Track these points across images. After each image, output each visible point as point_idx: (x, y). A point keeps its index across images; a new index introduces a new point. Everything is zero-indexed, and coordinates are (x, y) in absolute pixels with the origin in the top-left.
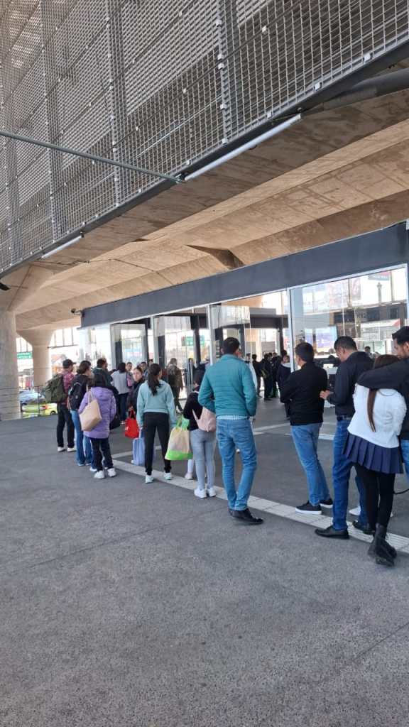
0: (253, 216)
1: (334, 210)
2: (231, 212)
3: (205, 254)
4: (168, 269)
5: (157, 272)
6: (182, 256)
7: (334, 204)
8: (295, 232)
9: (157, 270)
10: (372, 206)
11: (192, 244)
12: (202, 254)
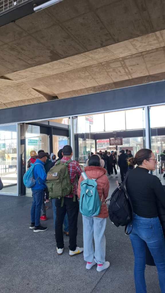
0: (82, 75)
1: (127, 78)
2: (72, 69)
3: (41, 95)
4: (12, 102)
5: (4, 104)
6: (26, 95)
7: (130, 73)
8: (98, 88)
9: (4, 102)
10: (146, 78)
11: (37, 88)
12: (38, 95)
